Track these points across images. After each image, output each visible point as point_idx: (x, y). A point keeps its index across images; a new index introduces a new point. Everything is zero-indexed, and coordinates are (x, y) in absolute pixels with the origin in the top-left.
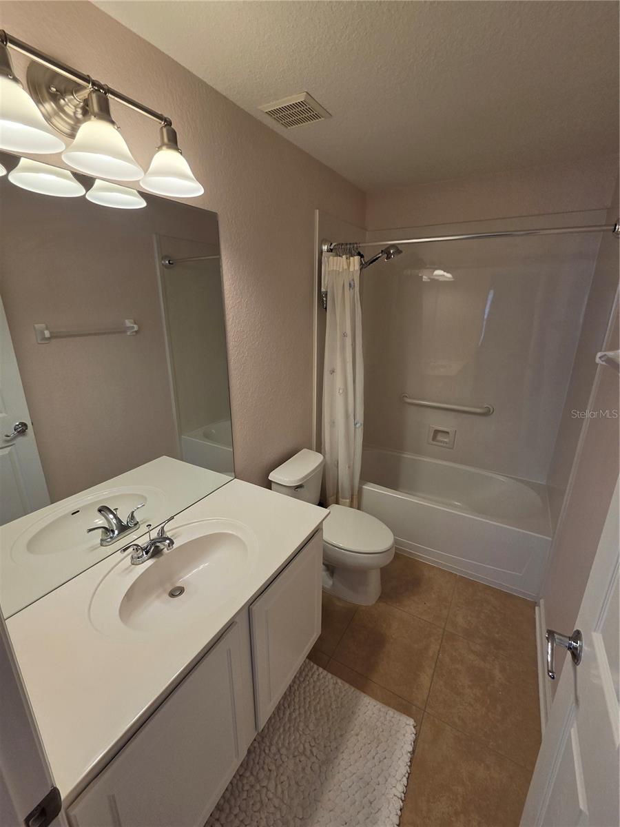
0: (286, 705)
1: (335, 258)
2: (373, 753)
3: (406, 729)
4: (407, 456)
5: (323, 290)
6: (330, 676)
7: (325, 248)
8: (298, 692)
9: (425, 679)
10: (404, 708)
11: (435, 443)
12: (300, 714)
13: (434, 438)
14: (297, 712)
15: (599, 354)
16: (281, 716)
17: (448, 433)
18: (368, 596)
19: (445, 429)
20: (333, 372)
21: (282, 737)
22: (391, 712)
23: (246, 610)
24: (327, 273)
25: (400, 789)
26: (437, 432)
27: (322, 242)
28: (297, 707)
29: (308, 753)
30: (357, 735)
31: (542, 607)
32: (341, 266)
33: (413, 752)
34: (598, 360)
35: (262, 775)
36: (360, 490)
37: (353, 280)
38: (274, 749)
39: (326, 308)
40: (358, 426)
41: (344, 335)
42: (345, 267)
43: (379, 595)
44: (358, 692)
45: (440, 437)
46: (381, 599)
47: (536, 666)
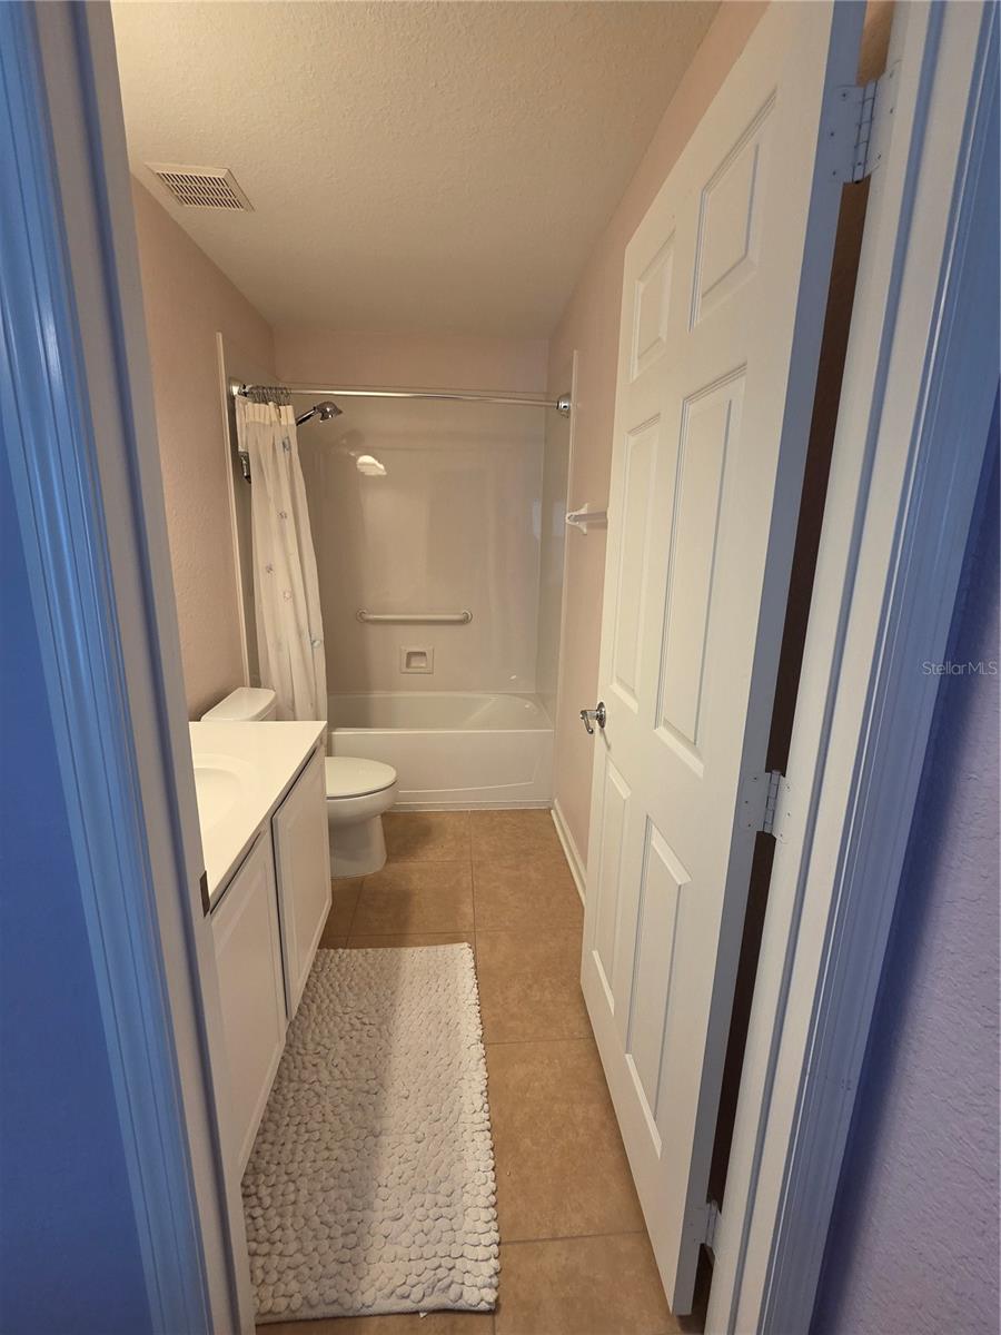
0: (308, 1001)
1: (256, 405)
2: (435, 986)
3: (463, 954)
4: (377, 695)
5: (241, 449)
6: (355, 951)
7: (235, 390)
8: (319, 984)
9: (467, 909)
10: (456, 939)
11: (409, 670)
12: (331, 1001)
13: (408, 665)
14: (327, 1001)
15: (568, 515)
16: (307, 1013)
17: (423, 654)
18: (373, 861)
19: (421, 650)
20: (270, 569)
21: (317, 1031)
22: (441, 948)
23: (268, 823)
24: (244, 426)
25: (473, 998)
26: (410, 655)
27: (231, 381)
28: (325, 996)
29: (359, 1026)
30: (411, 983)
31: (558, 807)
32: (268, 417)
33: (475, 967)
34: (567, 521)
35: (305, 1075)
36: (330, 738)
37: (288, 438)
38: (311, 1046)
39: (248, 477)
40: (316, 644)
41: (282, 516)
42: (274, 418)
43: (385, 858)
44: (396, 950)
45: (415, 662)
46: (388, 861)
47: (565, 855)
